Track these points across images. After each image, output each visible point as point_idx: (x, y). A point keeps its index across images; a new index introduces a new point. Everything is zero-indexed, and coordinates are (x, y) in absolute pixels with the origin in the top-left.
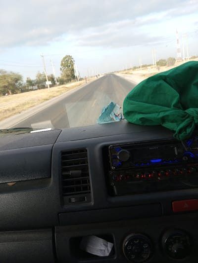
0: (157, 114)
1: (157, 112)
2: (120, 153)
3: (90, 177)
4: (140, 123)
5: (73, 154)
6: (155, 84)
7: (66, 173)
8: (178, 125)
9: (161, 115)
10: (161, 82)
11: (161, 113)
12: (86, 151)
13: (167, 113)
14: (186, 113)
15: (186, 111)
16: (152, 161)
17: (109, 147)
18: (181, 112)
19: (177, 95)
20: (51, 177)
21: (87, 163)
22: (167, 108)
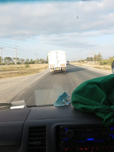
0: (92, 106)
1: (92, 105)
2: (68, 132)
3: (47, 147)
4: (82, 110)
5: (37, 130)
6: (92, 86)
7: (31, 143)
8: (105, 116)
9: (95, 107)
10: (96, 86)
11: (95, 106)
12: (46, 128)
13: (99, 107)
14: (110, 108)
15: (110, 107)
16: (88, 139)
17: (61, 127)
18: (107, 107)
19: (105, 95)
20: (20, 145)
21: (46, 137)
22: (99, 104)
